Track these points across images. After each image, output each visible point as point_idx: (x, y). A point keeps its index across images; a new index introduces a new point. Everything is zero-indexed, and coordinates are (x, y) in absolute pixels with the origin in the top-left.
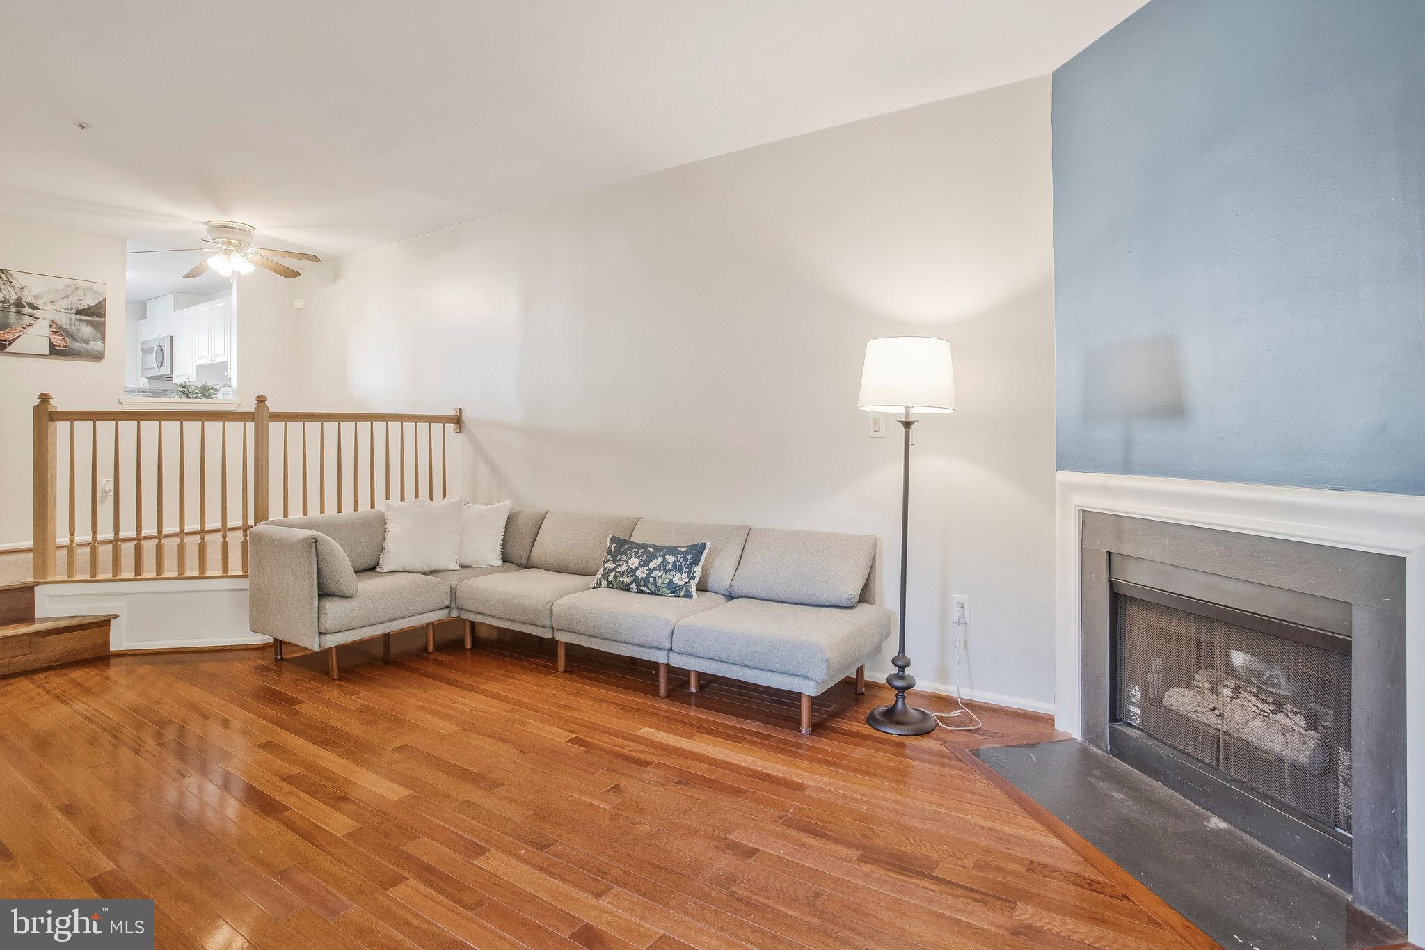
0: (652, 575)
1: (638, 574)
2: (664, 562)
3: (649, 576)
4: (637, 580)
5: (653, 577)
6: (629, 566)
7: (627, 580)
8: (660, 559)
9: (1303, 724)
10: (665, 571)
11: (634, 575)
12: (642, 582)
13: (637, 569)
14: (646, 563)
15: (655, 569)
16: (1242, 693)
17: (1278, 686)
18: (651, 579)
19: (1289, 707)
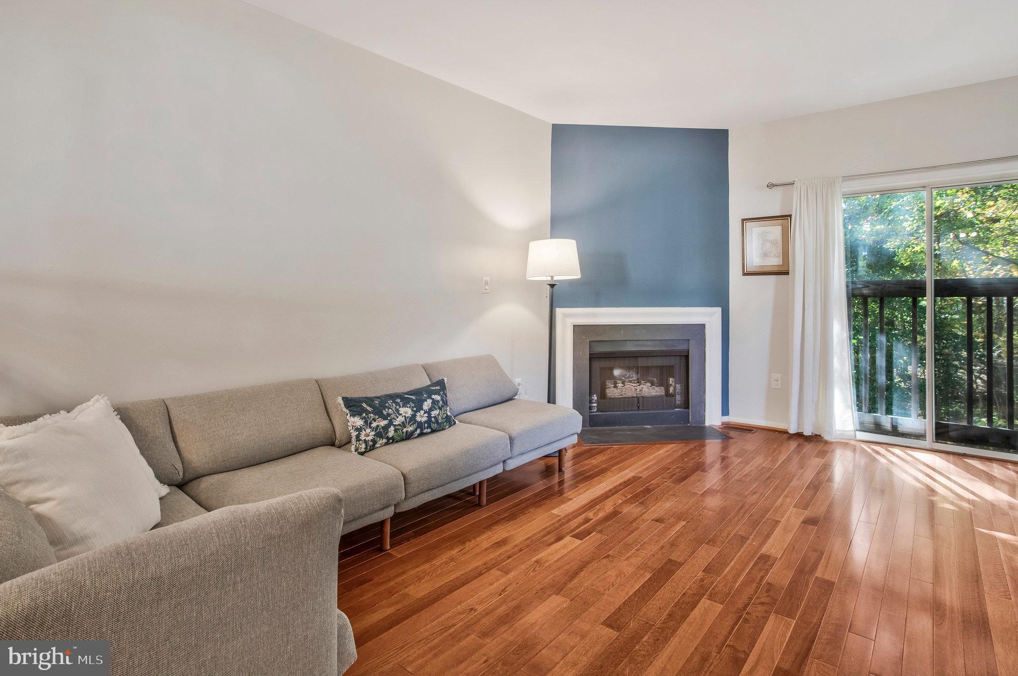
0: (432, 416)
1: (418, 419)
2: (435, 402)
3: (429, 417)
4: (420, 425)
5: (434, 417)
6: (405, 416)
7: (410, 429)
8: (429, 401)
9: (650, 385)
10: (440, 409)
11: (416, 421)
12: (426, 425)
13: (414, 416)
14: (420, 408)
15: (431, 410)
16: (626, 383)
17: (632, 377)
18: (433, 419)
19: (643, 382)
